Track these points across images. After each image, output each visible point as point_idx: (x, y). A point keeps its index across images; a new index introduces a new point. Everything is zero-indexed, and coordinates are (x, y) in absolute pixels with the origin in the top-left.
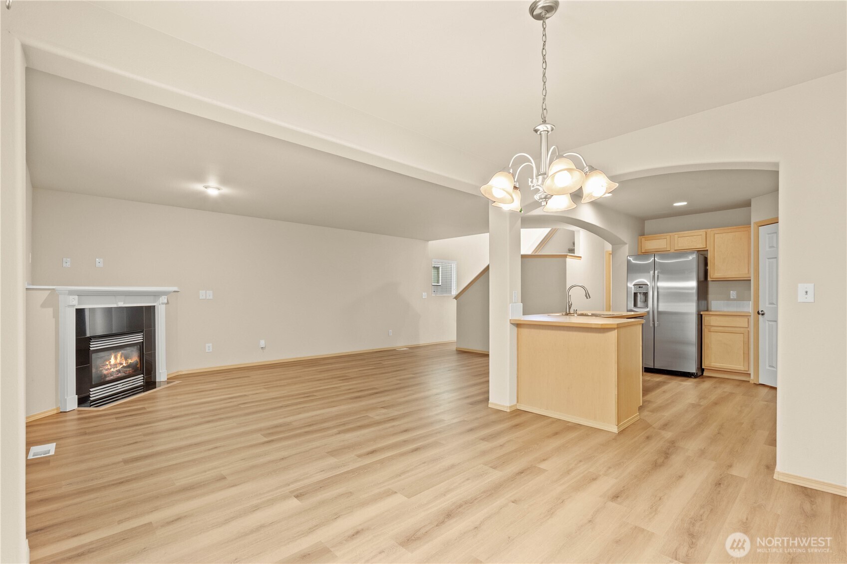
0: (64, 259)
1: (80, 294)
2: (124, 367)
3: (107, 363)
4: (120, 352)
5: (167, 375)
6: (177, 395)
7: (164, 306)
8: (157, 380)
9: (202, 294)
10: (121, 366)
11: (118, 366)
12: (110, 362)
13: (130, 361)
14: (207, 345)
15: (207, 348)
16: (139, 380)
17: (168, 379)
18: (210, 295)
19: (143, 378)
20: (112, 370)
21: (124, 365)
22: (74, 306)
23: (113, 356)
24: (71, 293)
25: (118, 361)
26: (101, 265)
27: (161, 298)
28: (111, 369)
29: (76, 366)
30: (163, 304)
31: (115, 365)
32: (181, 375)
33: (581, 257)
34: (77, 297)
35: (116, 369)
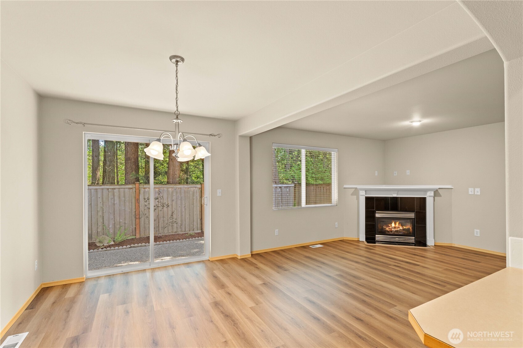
0: (394, 172)
1: (367, 190)
2: (401, 230)
3: (390, 225)
4: (398, 222)
7: (432, 198)
8: (427, 244)
9: (471, 191)
10: (399, 229)
11: (397, 228)
12: (391, 225)
13: (405, 227)
14: (475, 230)
15: (475, 233)
16: (412, 239)
17: (435, 245)
18: (478, 191)
19: (414, 239)
20: (393, 229)
21: (401, 228)
22: (363, 195)
23: (393, 223)
25: (397, 226)
26: (409, 174)
29: (366, 221)
30: (431, 196)
31: (395, 228)
34: (365, 191)
35: (395, 230)
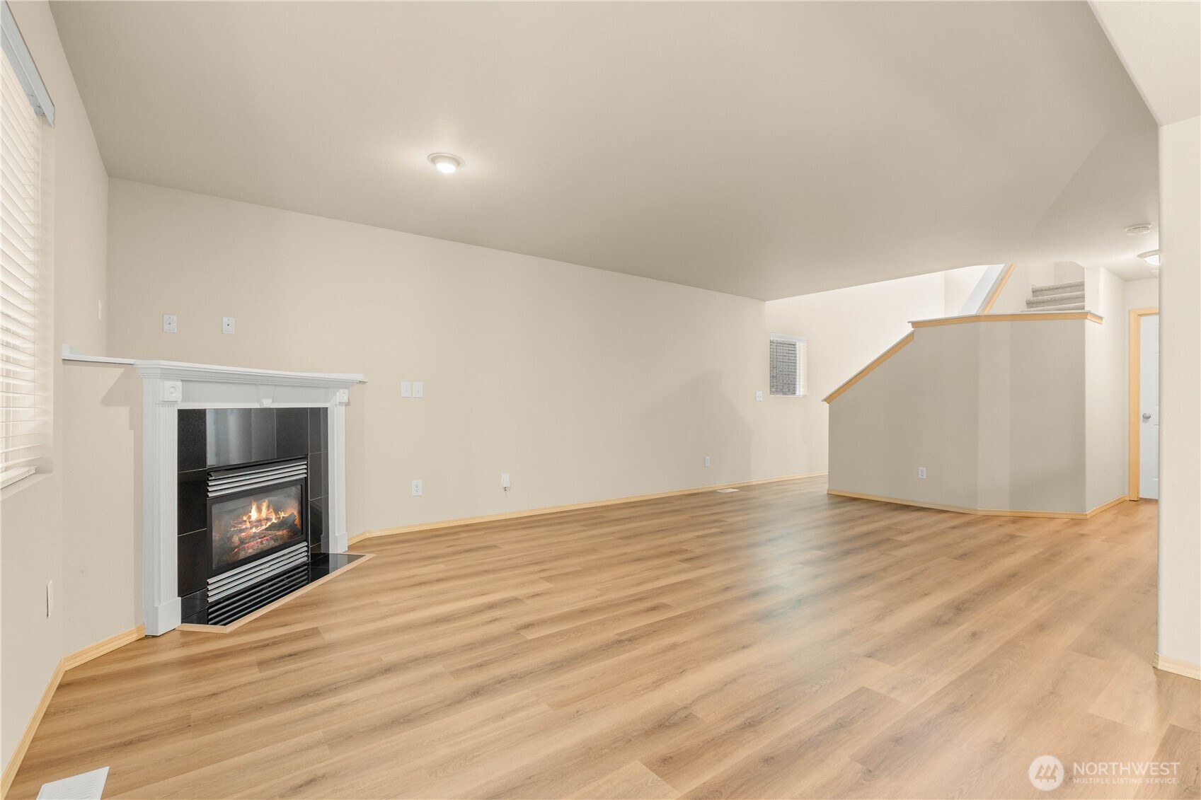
0: (166, 317)
1: (187, 379)
2: (273, 527)
3: (245, 518)
4: (266, 501)
5: (348, 540)
6: (377, 592)
7: (343, 408)
8: (331, 551)
9: (406, 388)
10: (269, 524)
11: (263, 523)
12: (250, 517)
13: (282, 515)
14: (414, 482)
15: (414, 489)
16: (299, 553)
17: (350, 548)
18: (418, 389)
19: (306, 549)
20: (254, 530)
21: (274, 521)
22: (174, 403)
23: (254, 507)
24: (168, 374)
25: (264, 514)
26: (232, 330)
27: (338, 394)
28: (251, 528)
30: (341, 404)
31: (259, 521)
32: (369, 539)
33: (1101, 318)
34: (181, 383)
35: (258, 531)
